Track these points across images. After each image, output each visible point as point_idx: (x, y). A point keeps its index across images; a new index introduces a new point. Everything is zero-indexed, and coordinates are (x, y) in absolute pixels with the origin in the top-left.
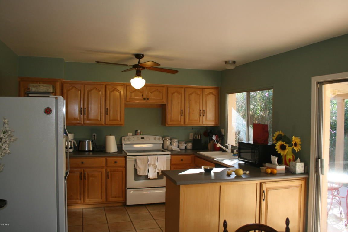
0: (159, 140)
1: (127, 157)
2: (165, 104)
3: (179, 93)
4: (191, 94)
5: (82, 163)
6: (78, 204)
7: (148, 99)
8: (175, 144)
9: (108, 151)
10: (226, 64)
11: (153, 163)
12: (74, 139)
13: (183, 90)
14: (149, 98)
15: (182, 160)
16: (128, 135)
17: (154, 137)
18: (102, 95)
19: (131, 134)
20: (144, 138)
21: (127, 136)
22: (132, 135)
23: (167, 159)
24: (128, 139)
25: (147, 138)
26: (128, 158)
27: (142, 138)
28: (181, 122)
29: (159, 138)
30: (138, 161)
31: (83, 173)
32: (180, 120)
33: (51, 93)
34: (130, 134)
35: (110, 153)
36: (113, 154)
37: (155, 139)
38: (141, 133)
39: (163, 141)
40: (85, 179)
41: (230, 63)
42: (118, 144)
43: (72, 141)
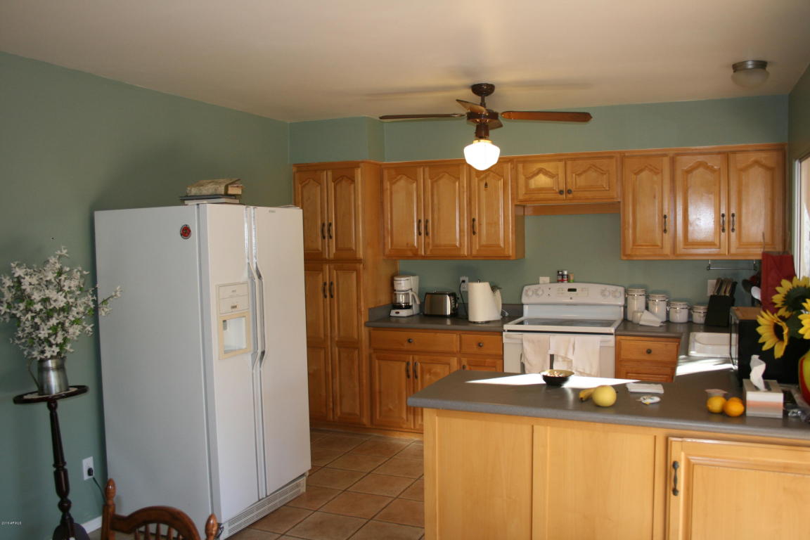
0: (615, 297)
1: (504, 333)
2: (619, 202)
3: (657, 171)
4: (689, 172)
5: (409, 341)
6: (401, 430)
7: (569, 192)
8: (659, 307)
9: (471, 319)
10: (734, 72)
11: (563, 355)
12: (416, 289)
13: (666, 160)
14: (572, 190)
15: (649, 352)
16: (541, 281)
17: (603, 287)
18: (462, 189)
19: (547, 279)
20: (575, 290)
21: (539, 284)
22: (551, 282)
23: (601, 347)
24: (535, 292)
25: (582, 290)
26: (506, 337)
27: (570, 290)
28: (662, 248)
29: (616, 291)
30: (526, 345)
31: (411, 363)
32: (659, 244)
33: (222, 195)
34: (545, 280)
35: (474, 322)
36: (480, 325)
37: (603, 293)
38: (572, 278)
39: (626, 300)
40: (416, 377)
41: (750, 67)
42: (505, 303)
43: (408, 294)
